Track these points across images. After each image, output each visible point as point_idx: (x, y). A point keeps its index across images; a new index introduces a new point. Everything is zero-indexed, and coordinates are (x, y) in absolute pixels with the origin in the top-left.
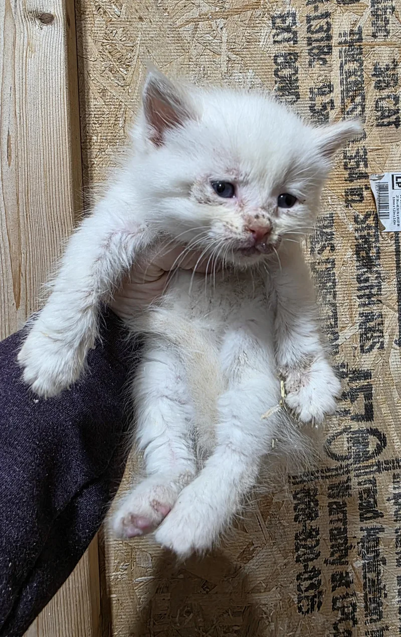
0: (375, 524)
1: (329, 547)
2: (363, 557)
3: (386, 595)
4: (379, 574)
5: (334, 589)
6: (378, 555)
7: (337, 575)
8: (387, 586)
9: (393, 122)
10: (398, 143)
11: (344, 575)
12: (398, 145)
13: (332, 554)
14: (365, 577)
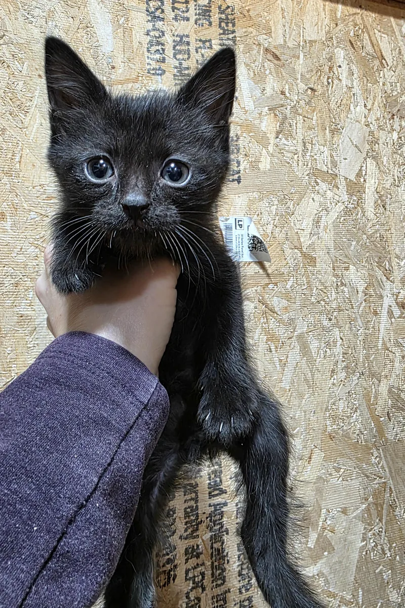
0: (220, 500)
1: (184, 524)
2: (211, 530)
3: (228, 561)
4: (223, 543)
5: (187, 560)
6: (222, 527)
7: (190, 548)
8: (229, 553)
9: (236, 180)
10: (240, 195)
11: (195, 548)
12: (239, 197)
13: (186, 530)
14: (212, 548)
